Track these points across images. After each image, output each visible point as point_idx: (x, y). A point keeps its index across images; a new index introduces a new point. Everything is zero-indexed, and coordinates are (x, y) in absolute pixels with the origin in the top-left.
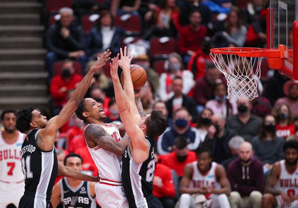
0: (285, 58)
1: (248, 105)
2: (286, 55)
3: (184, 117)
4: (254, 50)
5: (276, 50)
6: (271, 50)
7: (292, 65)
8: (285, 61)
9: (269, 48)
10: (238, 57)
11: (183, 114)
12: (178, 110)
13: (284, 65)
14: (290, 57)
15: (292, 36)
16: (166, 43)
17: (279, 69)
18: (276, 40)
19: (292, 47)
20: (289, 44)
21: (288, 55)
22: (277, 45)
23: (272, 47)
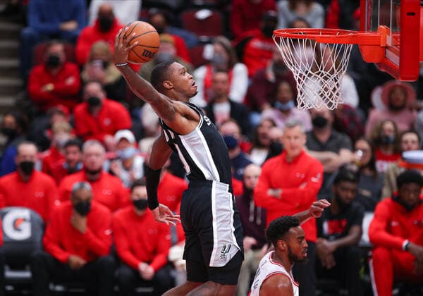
0: (387, 47)
2: (389, 42)
3: (233, 133)
4: (341, 33)
5: (373, 34)
6: (367, 34)
7: (398, 58)
8: (388, 51)
11: (232, 128)
13: (385, 57)
14: (396, 46)
15: (398, 13)
16: (208, 19)
17: (378, 64)
18: (375, 19)
19: (398, 30)
20: (395, 25)
21: (393, 42)
22: (375, 26)
23: (368, 29)
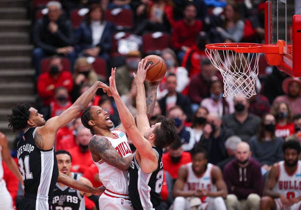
0: (284, 54)
1: (245, 103)
2: (285, 52)
3: (178, 116)
4: (252, 45)
5: (274, 46)
6: (270, 46)
7: (292, 62)
8: (284, 57)
9: (267, 43)
10: (234, 53)
11: (178, 113)
12: (172, 109)
13: (283, 61)
14: (290, 53)
15: (291, 31)
16: (159, 38)
17: (278, 66)
18: (275, 35)
19: (292, 43)
20: (289, 40)
21: (287, 51)
22: (275, 40)
23: (271, 43)
